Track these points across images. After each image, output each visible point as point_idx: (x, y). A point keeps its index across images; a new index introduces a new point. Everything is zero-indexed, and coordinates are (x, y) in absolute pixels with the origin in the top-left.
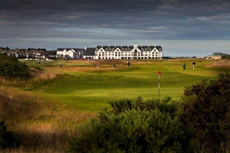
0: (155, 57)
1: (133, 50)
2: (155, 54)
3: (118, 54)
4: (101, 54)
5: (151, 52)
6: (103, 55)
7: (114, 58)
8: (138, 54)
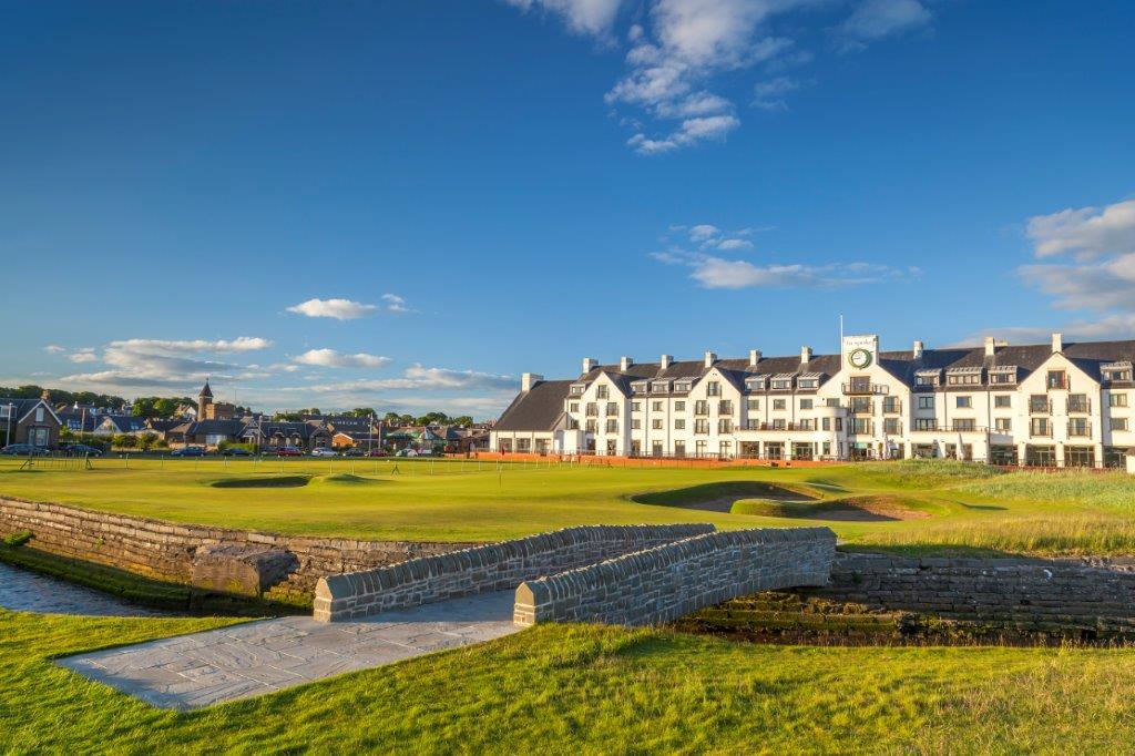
0: (1059, 439)
1: (835, 388)
2: (1059, 419)
3: (713, 419)
4: (602, 420)
5: (1020, 398)
6: (612, 427)
7: (690, 449)
8: (878, 419)
